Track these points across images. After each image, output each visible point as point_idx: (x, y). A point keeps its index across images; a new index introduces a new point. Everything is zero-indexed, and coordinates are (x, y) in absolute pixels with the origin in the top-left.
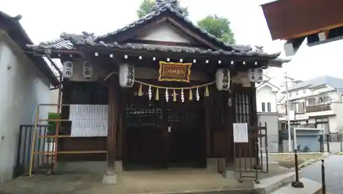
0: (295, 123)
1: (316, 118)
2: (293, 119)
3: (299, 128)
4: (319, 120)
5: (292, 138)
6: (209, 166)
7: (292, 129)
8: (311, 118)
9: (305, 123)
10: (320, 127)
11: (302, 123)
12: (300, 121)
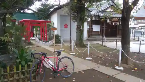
0: (134, 28)
1: (142, 26)
2: (133, 27)
3: (135, 30)
4: (142, 27)
5: (132, 33)
6: (117, 37)
7: (133, 31)
8: (140, 26)
9: (137, 28)
10: (142, 30)
11: (136, 28)
12: (135, 27)
